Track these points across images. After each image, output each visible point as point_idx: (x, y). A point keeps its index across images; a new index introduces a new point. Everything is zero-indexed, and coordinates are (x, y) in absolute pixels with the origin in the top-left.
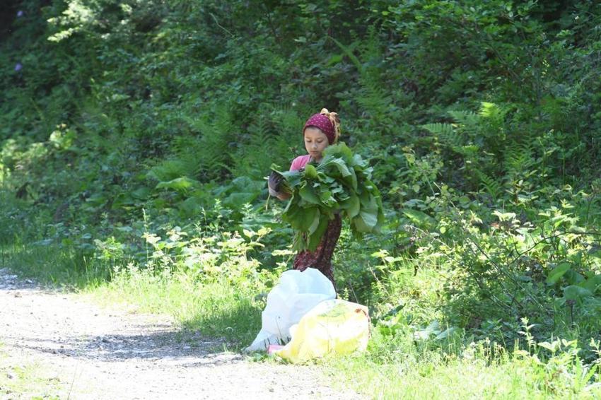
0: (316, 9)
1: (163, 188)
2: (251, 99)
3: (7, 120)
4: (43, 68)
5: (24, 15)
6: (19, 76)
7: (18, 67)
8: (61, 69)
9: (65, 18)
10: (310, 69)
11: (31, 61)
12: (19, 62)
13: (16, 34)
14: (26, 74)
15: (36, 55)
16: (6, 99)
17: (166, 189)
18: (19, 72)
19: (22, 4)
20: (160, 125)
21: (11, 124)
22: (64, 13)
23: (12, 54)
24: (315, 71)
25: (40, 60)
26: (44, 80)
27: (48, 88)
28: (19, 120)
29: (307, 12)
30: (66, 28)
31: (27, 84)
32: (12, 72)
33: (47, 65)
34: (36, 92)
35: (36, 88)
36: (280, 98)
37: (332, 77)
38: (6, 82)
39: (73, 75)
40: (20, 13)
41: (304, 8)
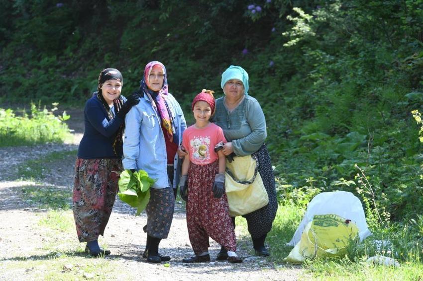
0: (412, 20)
1: (306, 139)
2: (366, 81)
3: (263, 97)
4: (287, 64)
5: (276, 30)
6: (272, 69)
7: (271, 63)
8: (297, 64)
9: (293, 32)
10: (405, 60)
11: (279, 59)
12: (272, 60)
13: (272, 42)
14: (276, 68)
15: (282, 55)
16: (263, 84)
17: (308, 140)
18: (272, 67)
19: (275, 24)
20: (316, 98)
21: (265, 99)
22: (293, 29)
23: (269, 55)
24: (409, 61)
25: (285, 59)
26: (287, 71)
27: (289, 76)
28: (270, 97)
29: (406, 22)
30: (294, 38)
31: (276, 74)
32: (268, 67)
33: (288, 61)
34: (281, 78)
35: (281, 76)
36: (386, 80)
37: (419, 65)
38: (264, 73)
39: (304, 67)
40: (273, 30)
41: (404, 20)
